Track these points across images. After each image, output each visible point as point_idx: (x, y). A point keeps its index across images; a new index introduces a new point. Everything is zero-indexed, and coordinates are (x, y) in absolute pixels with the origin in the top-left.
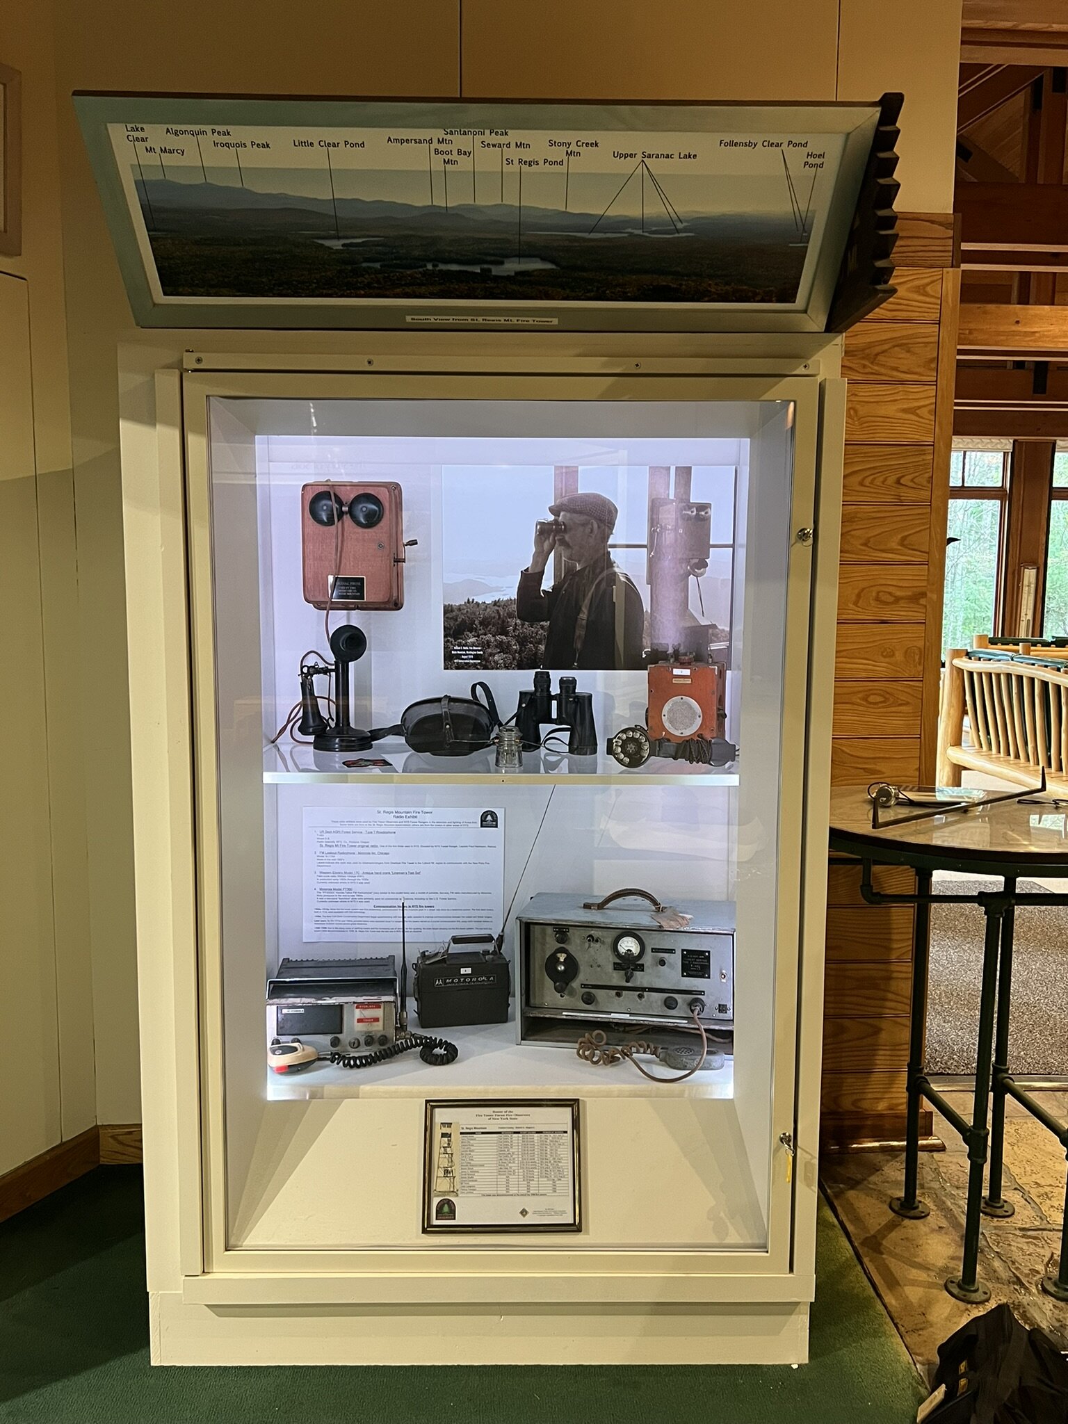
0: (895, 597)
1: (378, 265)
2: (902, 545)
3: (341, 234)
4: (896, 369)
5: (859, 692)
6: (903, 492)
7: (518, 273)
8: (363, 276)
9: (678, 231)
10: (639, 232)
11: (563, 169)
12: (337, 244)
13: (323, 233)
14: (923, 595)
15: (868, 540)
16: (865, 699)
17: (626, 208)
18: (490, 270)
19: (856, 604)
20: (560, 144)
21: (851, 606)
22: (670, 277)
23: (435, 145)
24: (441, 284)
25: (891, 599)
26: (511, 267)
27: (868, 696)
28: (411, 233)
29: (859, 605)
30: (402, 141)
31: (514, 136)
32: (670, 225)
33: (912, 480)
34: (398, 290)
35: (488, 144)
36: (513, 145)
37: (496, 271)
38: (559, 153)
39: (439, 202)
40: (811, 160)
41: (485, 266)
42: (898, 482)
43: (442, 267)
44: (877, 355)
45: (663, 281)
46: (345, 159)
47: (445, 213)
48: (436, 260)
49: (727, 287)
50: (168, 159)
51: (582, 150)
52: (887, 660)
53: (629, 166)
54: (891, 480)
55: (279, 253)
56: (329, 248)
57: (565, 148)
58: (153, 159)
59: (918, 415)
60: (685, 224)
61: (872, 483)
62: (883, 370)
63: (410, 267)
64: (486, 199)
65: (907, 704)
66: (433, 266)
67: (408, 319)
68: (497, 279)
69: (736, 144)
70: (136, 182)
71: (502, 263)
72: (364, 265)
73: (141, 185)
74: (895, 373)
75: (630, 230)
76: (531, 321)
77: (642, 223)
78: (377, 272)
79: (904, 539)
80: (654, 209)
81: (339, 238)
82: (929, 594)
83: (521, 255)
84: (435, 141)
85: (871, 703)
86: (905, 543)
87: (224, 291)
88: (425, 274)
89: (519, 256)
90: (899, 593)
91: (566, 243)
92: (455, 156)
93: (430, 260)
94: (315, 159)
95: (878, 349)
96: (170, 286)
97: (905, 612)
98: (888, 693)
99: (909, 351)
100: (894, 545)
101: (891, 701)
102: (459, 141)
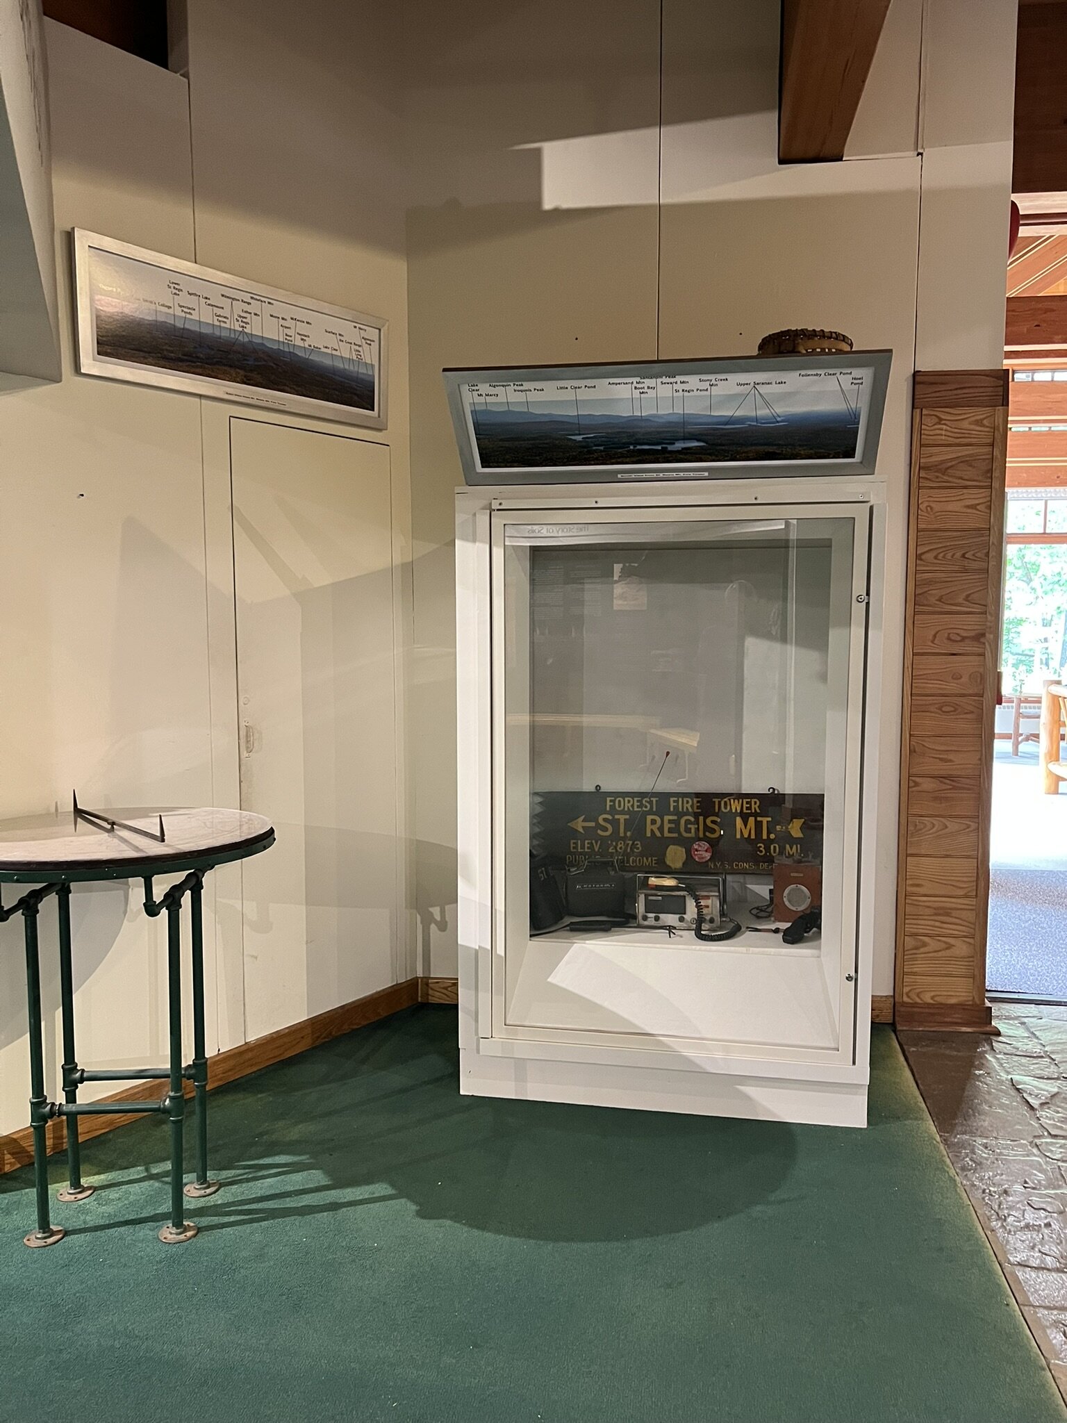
0: (961, 636)
1: (602, 448)
2: (968, 601)
3: (581, 433)
4: (961, 478)
5: (935, 704)
6: (966, 563)
7: (685, 448)
8: (593, 454)
9: (778, 422)
10: (755, 424)
11: (708, 393)
12: (579, 438)
13: (571, 433)
14: (983, 635)
15: (941, 597)
17: (746, 412)
18: (667, 448)
20: (706, 381)
21: (931, 643)
22: (775, 447)
23: (635, 384)
24: (638, 456)
25: (959, 638)
26: (679, 445)
27: (942, 707)
28: (620, 430)
29: (935, 642)
30: (616, 384)
31: (679, 379)
32: (772, 419)
33: (973, 555)
34: (613, 461)
35: (665, 383)
36: (679, 382)
37: (670, 448)
38: (706, 385)
39: (637, 414)
40: (855, 381)
41: (664, 446)
42: (963, 556)
43: (638, 447)
44: (948, 469)
45: (771, 449)
46: (585, 395)
47: (641, 419)
48: (635, 443)
49: (811, 451)
50: (489, 399)
51: (718, 383)
52: (956, 681)
53: (746, 389)
54: (958, 555)
55: (547, 444)
56: (575, 440)
57: (708, 383)
58: (482, 400)
59: (978, 510)
60: (782, 418)
61: (944, 557)
63: (620, 448)
64: (664, 411)
65: (973, 712)
66: (634, 447)
67: (619, 476)
68: (671, 452)
69: (809, 375)
70: (472, 412)
71: (674, 444)
72: (594, 448)
74: (960, 481)
75: (749, 423)
76: (691, 475)
77: (756, 419)
78: (601, 451)
79: (968, 596)
80: (763, 412)
81: (580, 434)
82: (987, 635)
83: (685, 439)
84: (635, 383)
85: (944, 712)
86: (969, 599)
87: (516, 464)
88: (628, 451)
89: (684, 439)
90: (965, 635)
91: (712, 432)
92: (645, 390)
93: (632, 444)
94: (569, 395)
95: (946, 465)
96: (485, 464)
97: (969, 647)
98: (957, 705)
99: (971, 466)
100: (960, 600)
101: (960, 710)
102: (648, 382)
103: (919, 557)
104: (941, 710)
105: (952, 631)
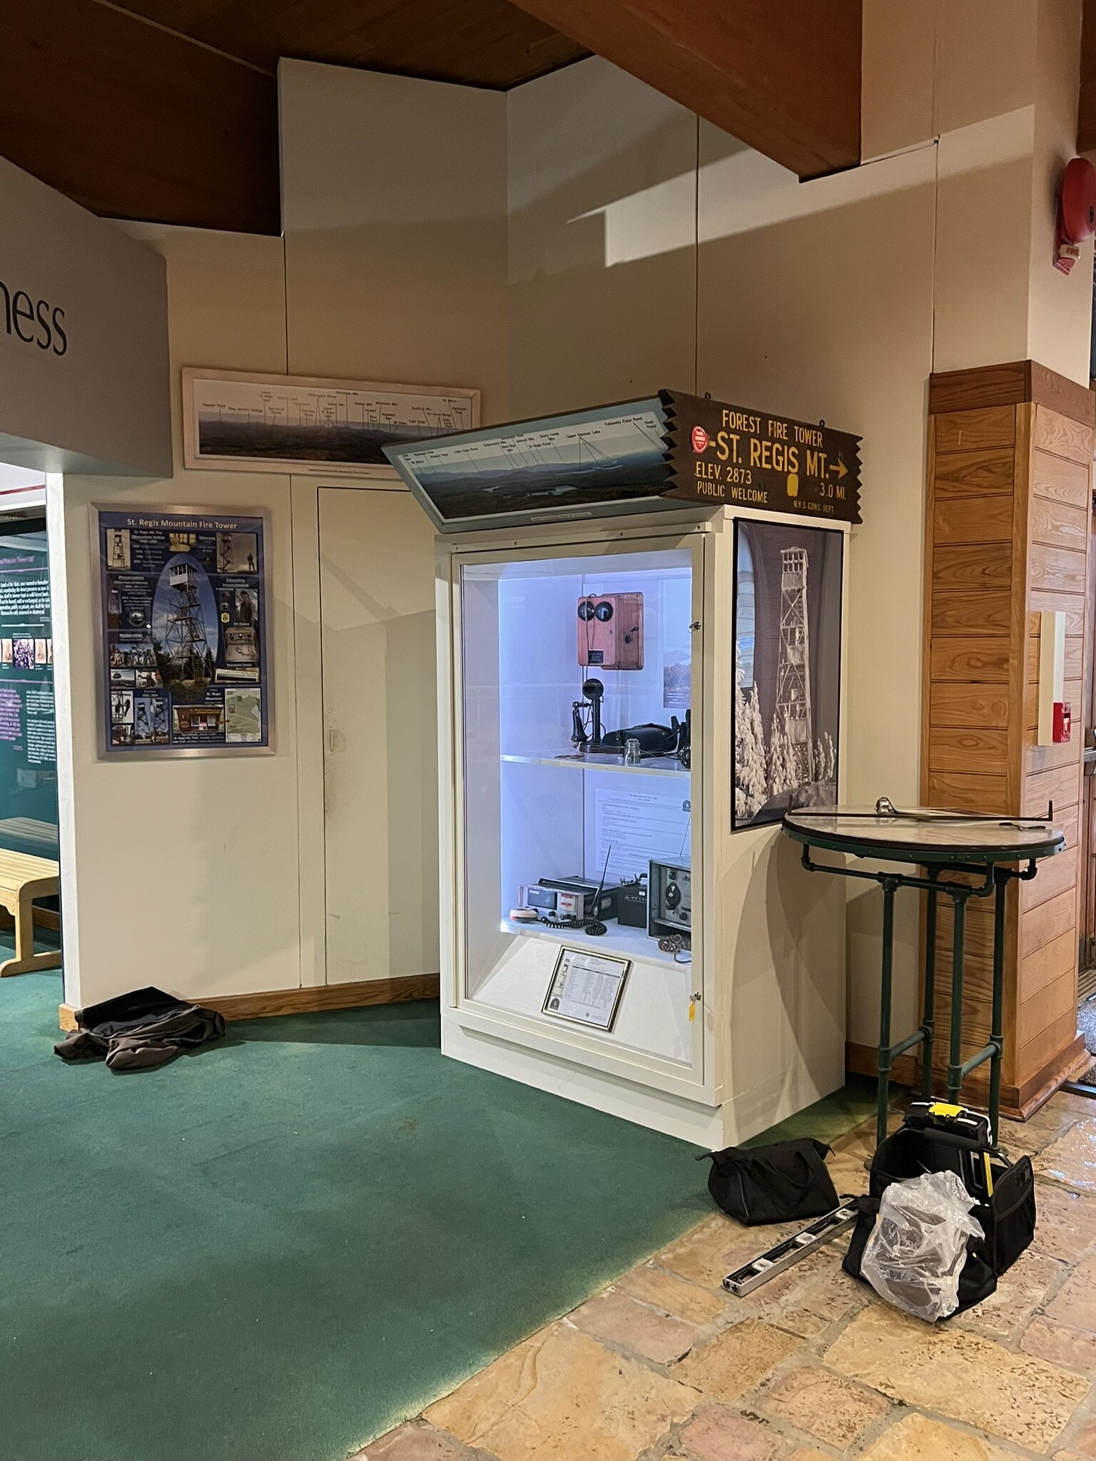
0: (982, 662)
1: (509, 497)
2: (988, 621)
4: (979, 486)
5: (956, 736)
6: (986, 579)
7: (564, 493)
8: (505, 503)
9: (615, 465)
10: (601, 468)
11: (551, 446)
12: (490, 490)
13: (483, 486)
14: (1007, 660)
15: (960, 617)
16: (960, 742)
17: (587, 459)
18: (552, 493)
19: (951, 667)
20: (544, 436)
21: (948, 670)
23: (501, 445)
24: (537, 501)
25: (979, 664)
26: (559, 491)
27: (963, 740)
28: (514, 481)
29: (954, 668)
30: (489, 445)
31: (526, 436)
32: (609, 463)
33: (994, 570)
34: (524, 506)
35: (519, 441)
36: (528, 439)
37: (555, 493)
38: (546, 440)
39: (516, 467)
40: (649, 425)
41: (550, 491)
42: (983, 572)
43: (533, 494)
44: (964, 477)
45: (625, 489)
46: (474, 456)
47: (520, 471)
48: (531, 492)
50: (422, 465)
51: (554, 437)
52: (977, 712)
53: (576, 440)
54: (978, 570)
55: (472, 496)
56: (489, 492)
57: (547, 438)
58: (415, 466)
60: (617, 461)
61: (962, 574)
62: (968, 488)
64: (532, 463)
65: (995, 748)
66: (530, 495)
67: (532, 519)
68: (557, 496)
69: (613, 424)
70: (415, 476)
71: (553, 490)
72: (505, 497)
73: (417, 476)
74: (980, 489)
75: (595, 468)
76: (580, 515)
77: (598, 464)
78: (510, 500)
79: (989, 616)
80: (600, 457)
81: (489, 487)
82: (1010, 660)
84: (500, 443)
85: (964, 746)
86: (991, 619)
88: (529, 498)
89: (560, 485)
90: (985, 660)
91: (574, 477)
92: (510, 448)
93: (527, 491)
94: (464, 458)
95: (964, 473)
96: (444, 515)
97: (989, 674)
98: (979, 738)
99: (990, 471)
100: (981, 622)
101: (981, 745)
102: (509, 442)
103: (935, 575)
104: (961, 744)
105: (974, 655)
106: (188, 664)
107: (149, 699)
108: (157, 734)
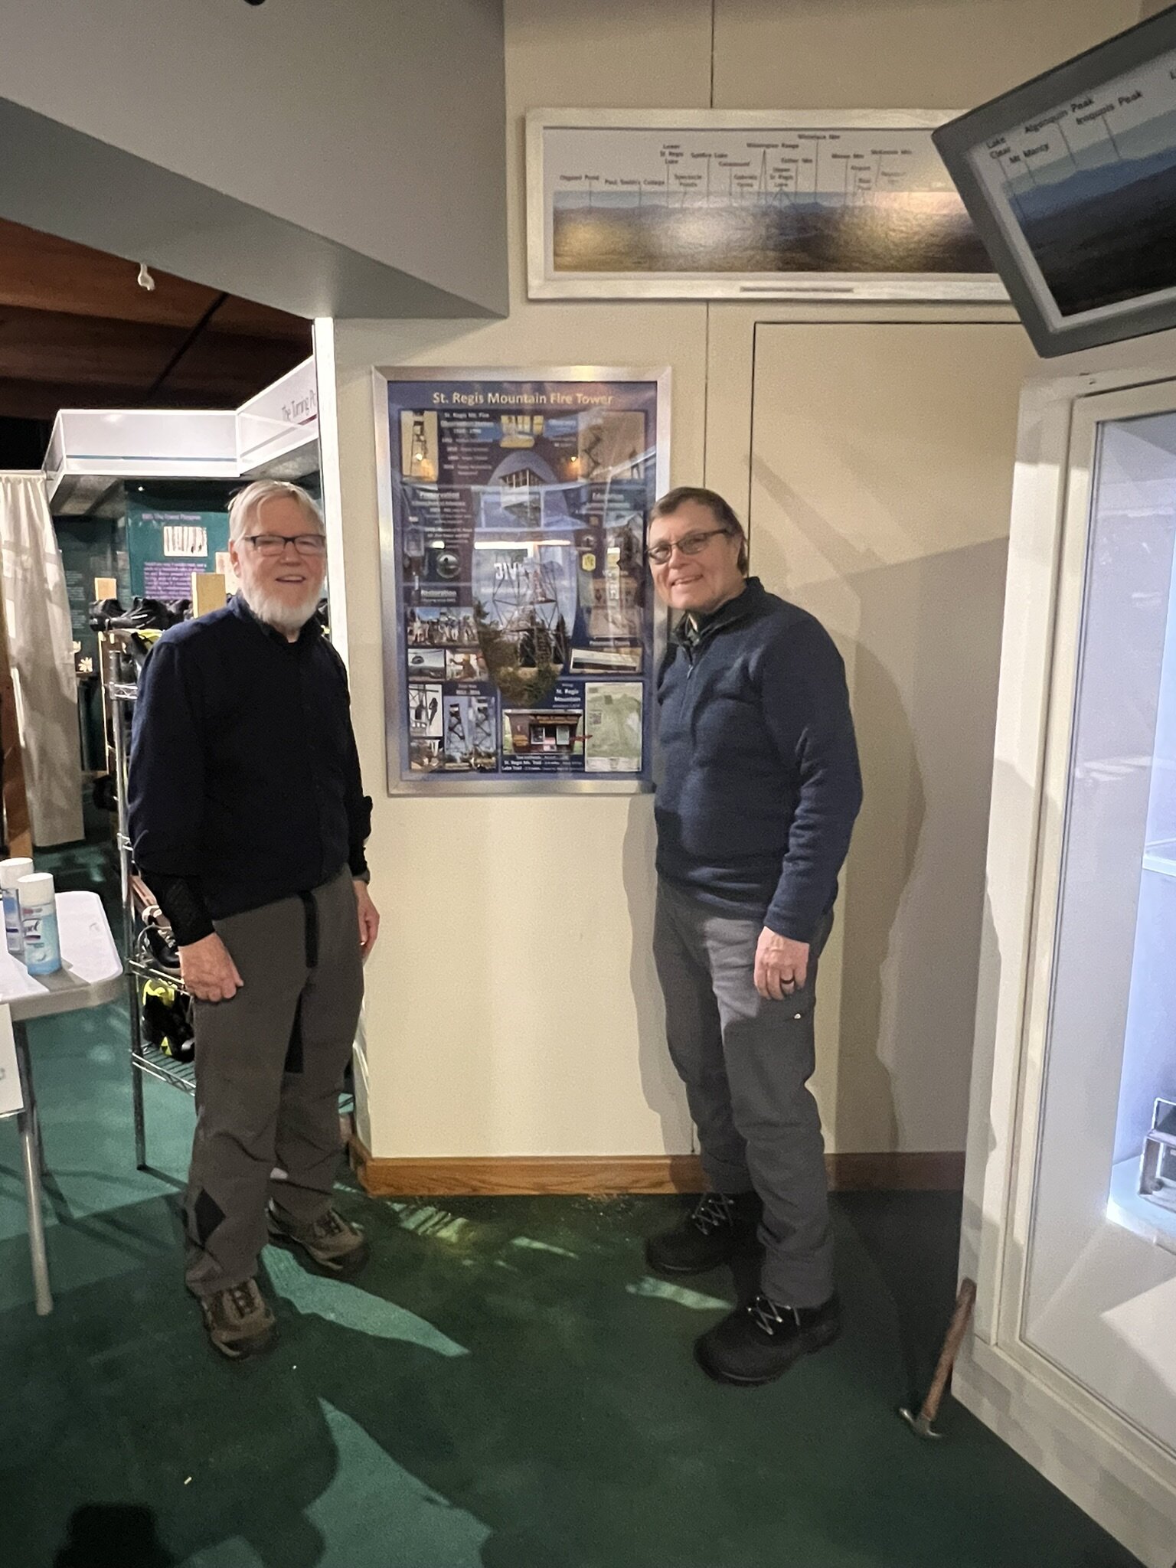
50: (1036, 161)
58: (1020, 169)
70: (1010, 202)
73: (1016, 202)
96: (1068, 305)
106: (527, 643)
107: (466, 698)
108: (479, 755)
